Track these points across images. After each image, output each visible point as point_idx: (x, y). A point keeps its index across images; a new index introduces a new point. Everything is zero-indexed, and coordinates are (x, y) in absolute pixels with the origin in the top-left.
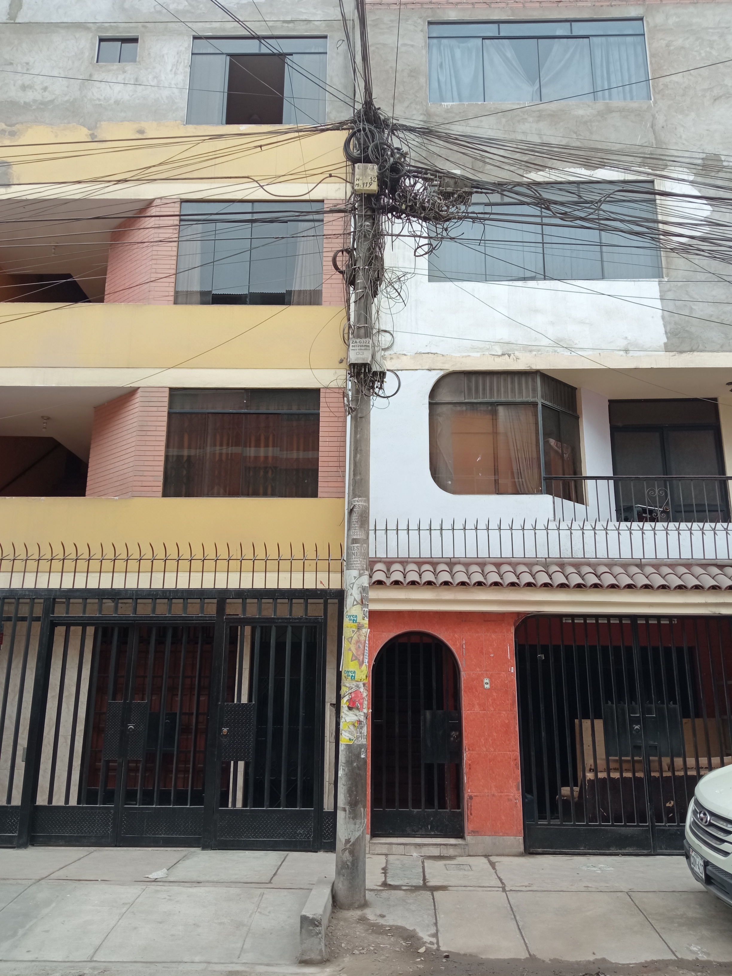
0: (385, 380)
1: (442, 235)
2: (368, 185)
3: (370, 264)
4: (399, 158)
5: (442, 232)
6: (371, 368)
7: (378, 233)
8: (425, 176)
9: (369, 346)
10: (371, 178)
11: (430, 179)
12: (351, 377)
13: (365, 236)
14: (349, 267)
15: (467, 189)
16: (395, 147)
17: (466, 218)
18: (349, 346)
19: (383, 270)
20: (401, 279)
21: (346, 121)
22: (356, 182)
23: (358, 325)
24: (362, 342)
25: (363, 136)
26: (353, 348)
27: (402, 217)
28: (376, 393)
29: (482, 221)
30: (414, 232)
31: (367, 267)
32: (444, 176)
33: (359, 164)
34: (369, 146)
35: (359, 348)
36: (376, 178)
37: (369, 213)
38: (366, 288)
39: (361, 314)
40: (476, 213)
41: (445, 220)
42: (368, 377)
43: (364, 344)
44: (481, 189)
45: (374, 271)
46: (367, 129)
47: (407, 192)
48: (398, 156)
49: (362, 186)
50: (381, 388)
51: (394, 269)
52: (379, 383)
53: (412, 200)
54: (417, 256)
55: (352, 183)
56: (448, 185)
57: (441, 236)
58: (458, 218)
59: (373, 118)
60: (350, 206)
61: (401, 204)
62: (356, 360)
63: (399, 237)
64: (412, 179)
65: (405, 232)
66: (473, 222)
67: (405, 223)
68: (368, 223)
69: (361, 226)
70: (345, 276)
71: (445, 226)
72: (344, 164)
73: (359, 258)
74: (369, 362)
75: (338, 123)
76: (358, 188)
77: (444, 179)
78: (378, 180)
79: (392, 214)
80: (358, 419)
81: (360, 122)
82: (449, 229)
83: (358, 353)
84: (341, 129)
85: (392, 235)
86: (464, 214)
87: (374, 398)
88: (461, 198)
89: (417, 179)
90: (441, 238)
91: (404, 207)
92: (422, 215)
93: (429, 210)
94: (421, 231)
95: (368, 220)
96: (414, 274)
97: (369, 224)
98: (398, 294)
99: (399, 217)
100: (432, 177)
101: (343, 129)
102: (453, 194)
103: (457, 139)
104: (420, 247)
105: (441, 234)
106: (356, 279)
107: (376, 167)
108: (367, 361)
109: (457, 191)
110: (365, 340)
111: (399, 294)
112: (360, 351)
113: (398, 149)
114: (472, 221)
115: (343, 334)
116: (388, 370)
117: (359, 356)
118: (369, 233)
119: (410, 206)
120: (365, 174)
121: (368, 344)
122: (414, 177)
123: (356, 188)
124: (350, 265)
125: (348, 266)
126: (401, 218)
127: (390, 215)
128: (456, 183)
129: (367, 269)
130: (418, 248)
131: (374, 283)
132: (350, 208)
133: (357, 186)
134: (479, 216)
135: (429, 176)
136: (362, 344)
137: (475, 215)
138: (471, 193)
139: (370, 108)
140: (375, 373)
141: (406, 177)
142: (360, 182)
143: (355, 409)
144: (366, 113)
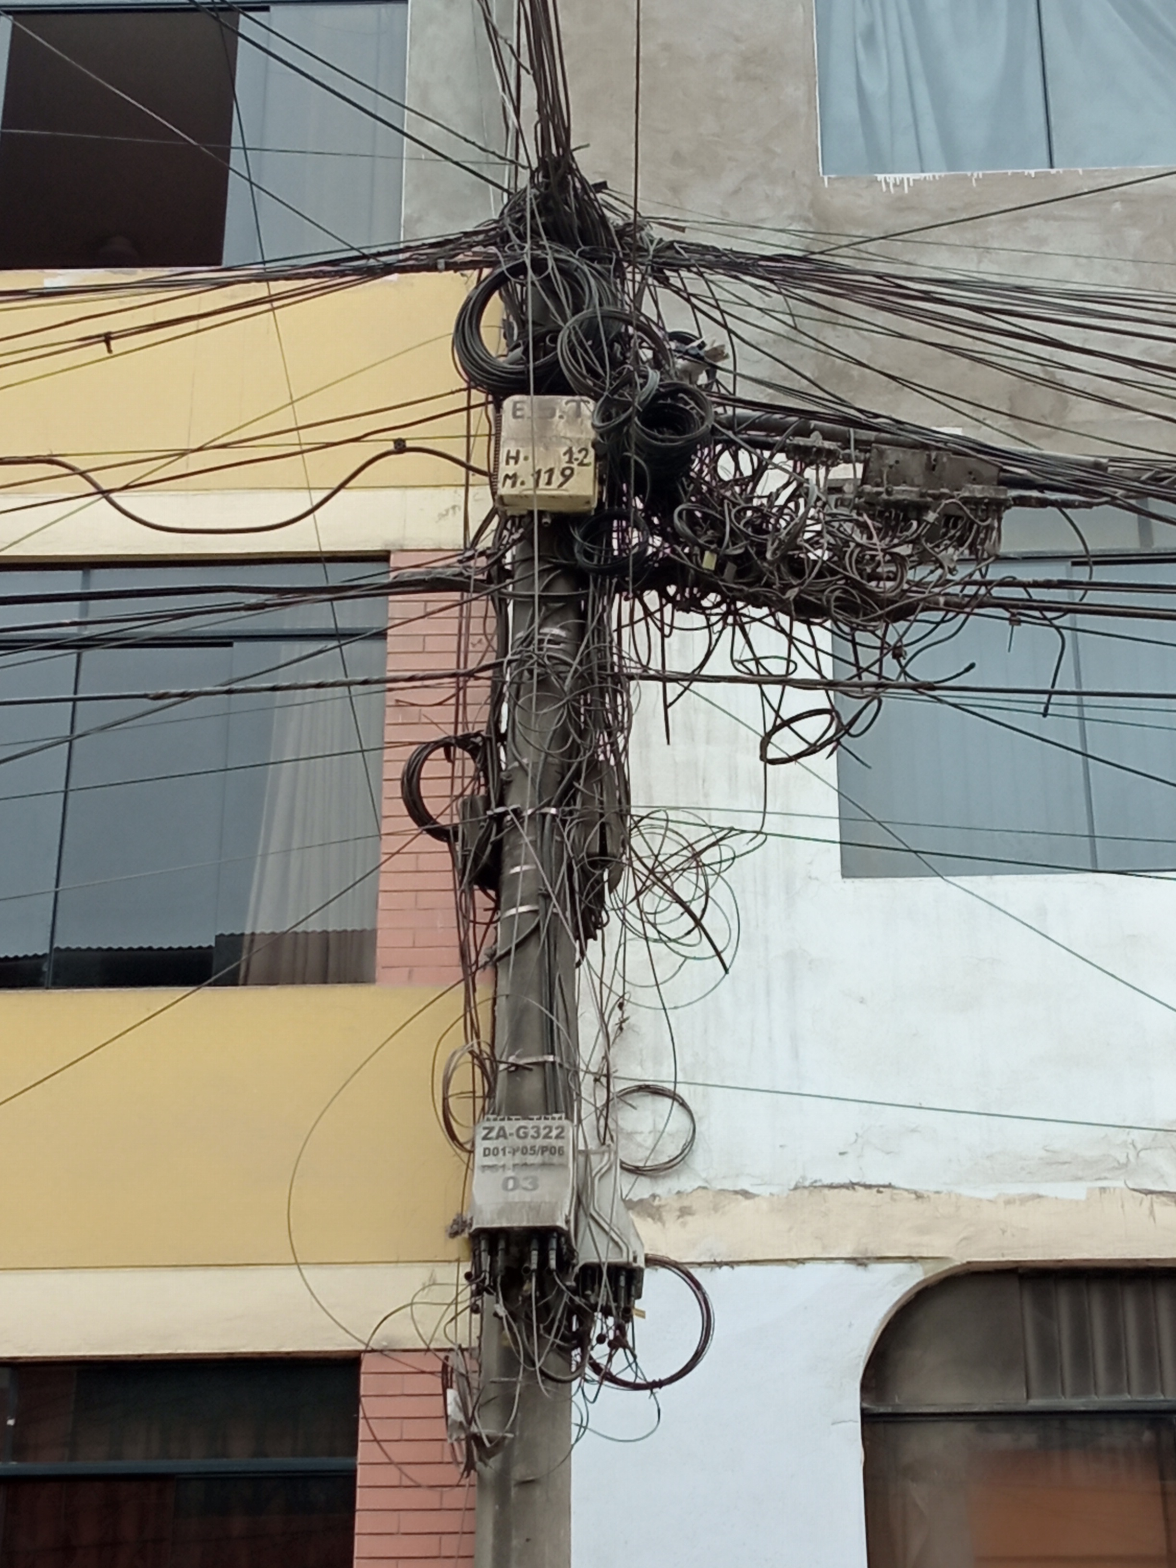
0: (638, 1304)
1: (880, 676)
2: (557, 479)
3: (567, 797)
4: (690, 374)
5: (880, 660)
6: (572, 1252)
7: (602, 667)
8: (800, 441)
9: (561, 1151)
10: (570, 452)
11: (820, 451)
12: (478, 1293)
13: (543, 683)
14: (474, 812)
15: (977, 491)
16: (669, 330)
17: (980, 606)
18: (471, 1152)
19: (624, 822)
20: (705, 858)
21: (466, 234)
22: (505, 469)
23: (512, 1059)
24: (532, 1132)
25: (536, 293)
26: (490, 1161)
27: (705, 603)
28: (596, 1368)
29: (1049, 615)
30: (757, 660)
31: (553, 811)
32: (879, 441)
33: (517, 398)
34: (559, 330)
35: (518, 1158)
36: (592, 452)
37: (561, 590)
38: (547, 897)
39: (526, 1009)
40: (1025, 585)
41: (888, 614)
42: (560, 1292)
43: (540, 1142)
44: (1042, 488)
45: (586, 826)
46: (551, 263)
47: (722, 505)
48: (680, 363)
49: (530, 483)
50: (619, 1343)
51: (672, 815)
52: (611, 1321)
53: (747, 537)
54: (774, 762)
55: (491, 476)
56: (898, 476)
57: (874, 679)
58: (946, 604)
59: (576, 222)
60: (482, 562)
61: (697, 550)
62: (501, 1213)
63: (695, 686)
64: (743, 455)
65: (719, 665)
66: (1014, 621)
67: (718, 627)
68: (556, 631)
69: (528, 640)
70: (458, 847)
71: (892, 639)
72: (460, 400)
73: (520, 775)
74: (561, 1223)
75: (432, 246)
76: (515, 491)
77: (881, 453)
78: (597, 458)
79: (663, 594)
80: (514, 1491)
81: (522, 237)
82: (910, 651)
83: (511, 1184)
84: (441, 263)
85: (664, 678)
86: (970, 590)
87: (590, 1390)
88: (955, 526)
89: (767, 454)
90: (877, 686)
91: (709, 562)
92: (791, 594)
93: (820, 575)
94: (789, 660)
95: (557, 618)
96: (761, 837)
97: (563, 634)
98: (692, 924)
99: (692, 605)
100: (828, 445)
101: (448, 267)
102: (920, 509)
103: (927, 297)
104: (787, 723)
105: (875, 669)
106: (507, 861)
107: (589, 407)
108: (553, 1216)
109: (938, 497)
110: (542, 1123)
111: (698, 923)
112: (522, 1174)
113: (682, 338)
114: (1007, 615)
115: (445, 1099)
116: (653, 1261)
117: (516, 1196)
118: (562, 668)
119: (735, 559)
120: (542, 437)
121: (558, 1143)
122: (754, 444)
123: (505, 490)
124: (480, 805)
125: (470, 807)
126: (702, 610)
127: (652, 598)
128: (931, 467)
129: (554, 817)
130: (776, 729)
131: (585, 875)
132: (481, 570)
133: (509, 482)
134: (1037, 594)
135: (815, 440)
136: (529, 1142)
137: (1018, 593)
138: (997, 507)
139: (563, 185)
140: (591, 1273)
141: (719, 448)
142: (523, 469)
143: (498, 1443)
144: (545, 204)
